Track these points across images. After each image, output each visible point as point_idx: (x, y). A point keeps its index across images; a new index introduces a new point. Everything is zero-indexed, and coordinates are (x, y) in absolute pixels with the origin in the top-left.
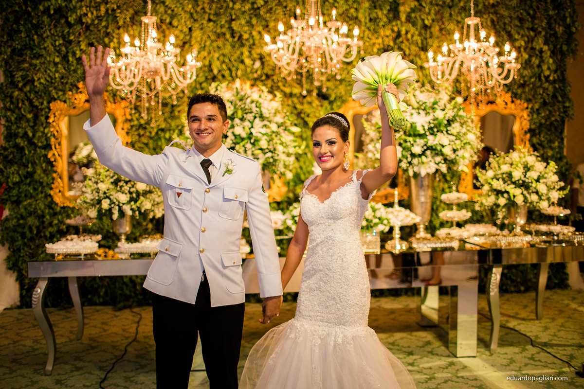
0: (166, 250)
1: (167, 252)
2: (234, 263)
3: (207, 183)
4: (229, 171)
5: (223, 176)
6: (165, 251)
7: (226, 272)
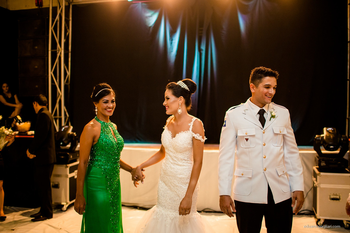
0: (243, 175)
1: (243, 176)
2: (283, 172)
3: (262, 128)
4: (273, 116)
5: (270, 120)
6: (241, 176)
7: (281, 179)
